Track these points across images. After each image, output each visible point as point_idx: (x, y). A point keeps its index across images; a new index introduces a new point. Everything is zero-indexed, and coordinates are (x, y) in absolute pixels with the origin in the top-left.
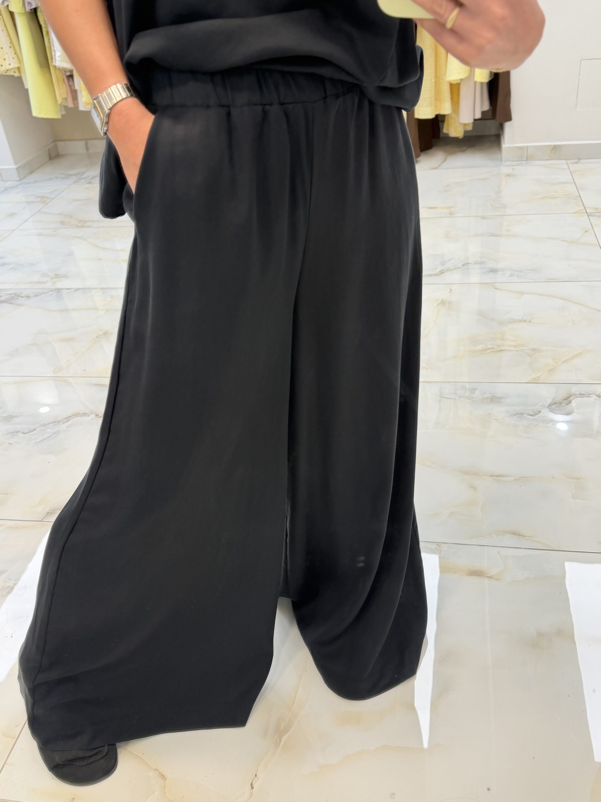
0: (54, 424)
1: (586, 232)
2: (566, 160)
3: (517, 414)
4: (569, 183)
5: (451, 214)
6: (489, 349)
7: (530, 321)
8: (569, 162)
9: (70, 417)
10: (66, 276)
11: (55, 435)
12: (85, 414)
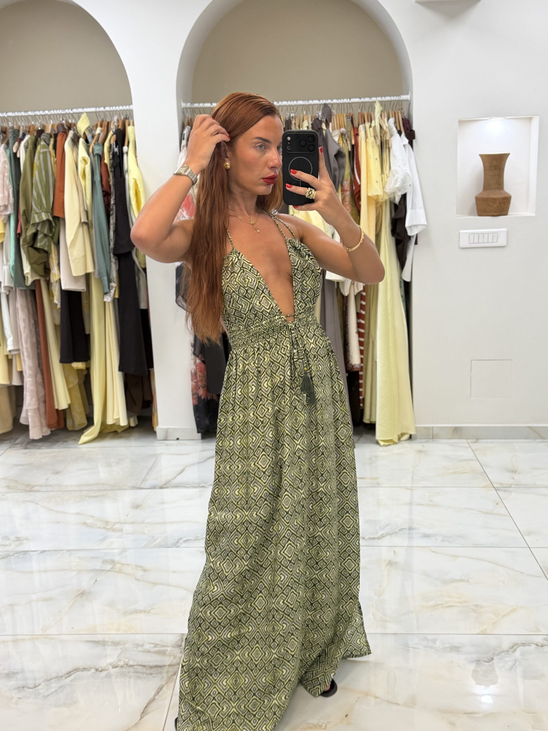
0: (57, 679)
1: (497, 504)
2: (466, 439)
3: (475, 661)
4: (473, 460)
5: (378, 484)
6: (439, 604)
8: (469, 441)
9: (71, 672)
10: (27, 539)
11: (61, 689)
12: (84, 669)
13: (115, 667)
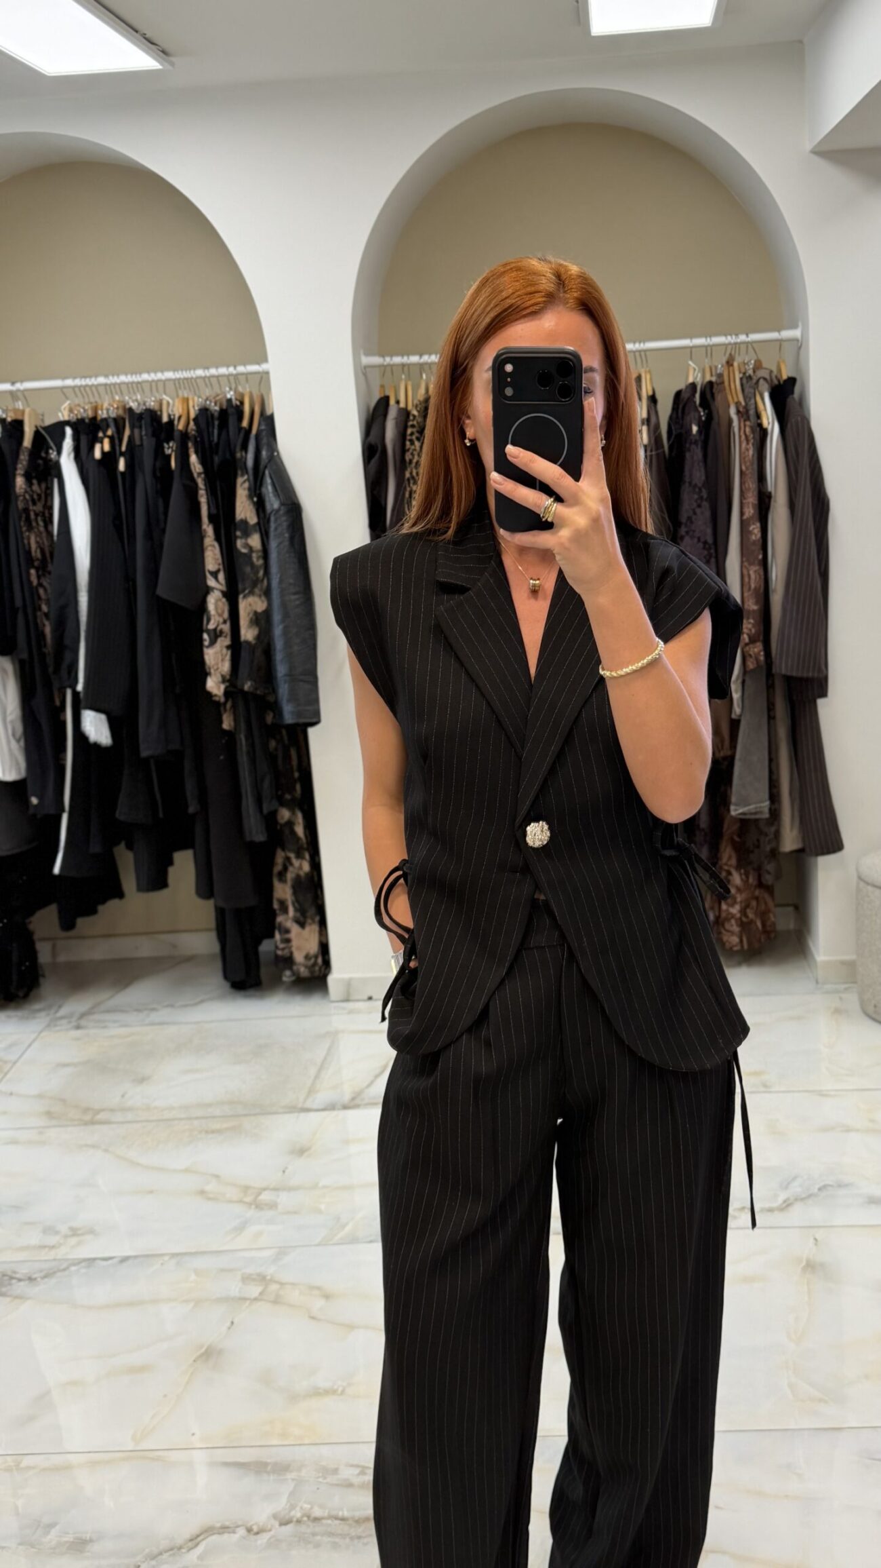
13: (285, 1523)
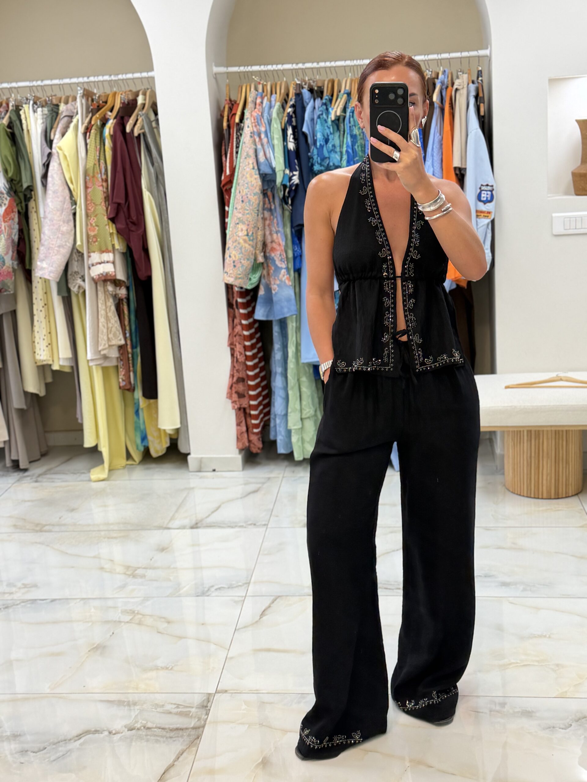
0: (65, 742)
3: (550, 728)
6: (513, 663)
7: (549, 637)
9: (81, 735)
10: (35, 586)
11: (69, 753)
12: (96, 732)
13: (131, 729)
